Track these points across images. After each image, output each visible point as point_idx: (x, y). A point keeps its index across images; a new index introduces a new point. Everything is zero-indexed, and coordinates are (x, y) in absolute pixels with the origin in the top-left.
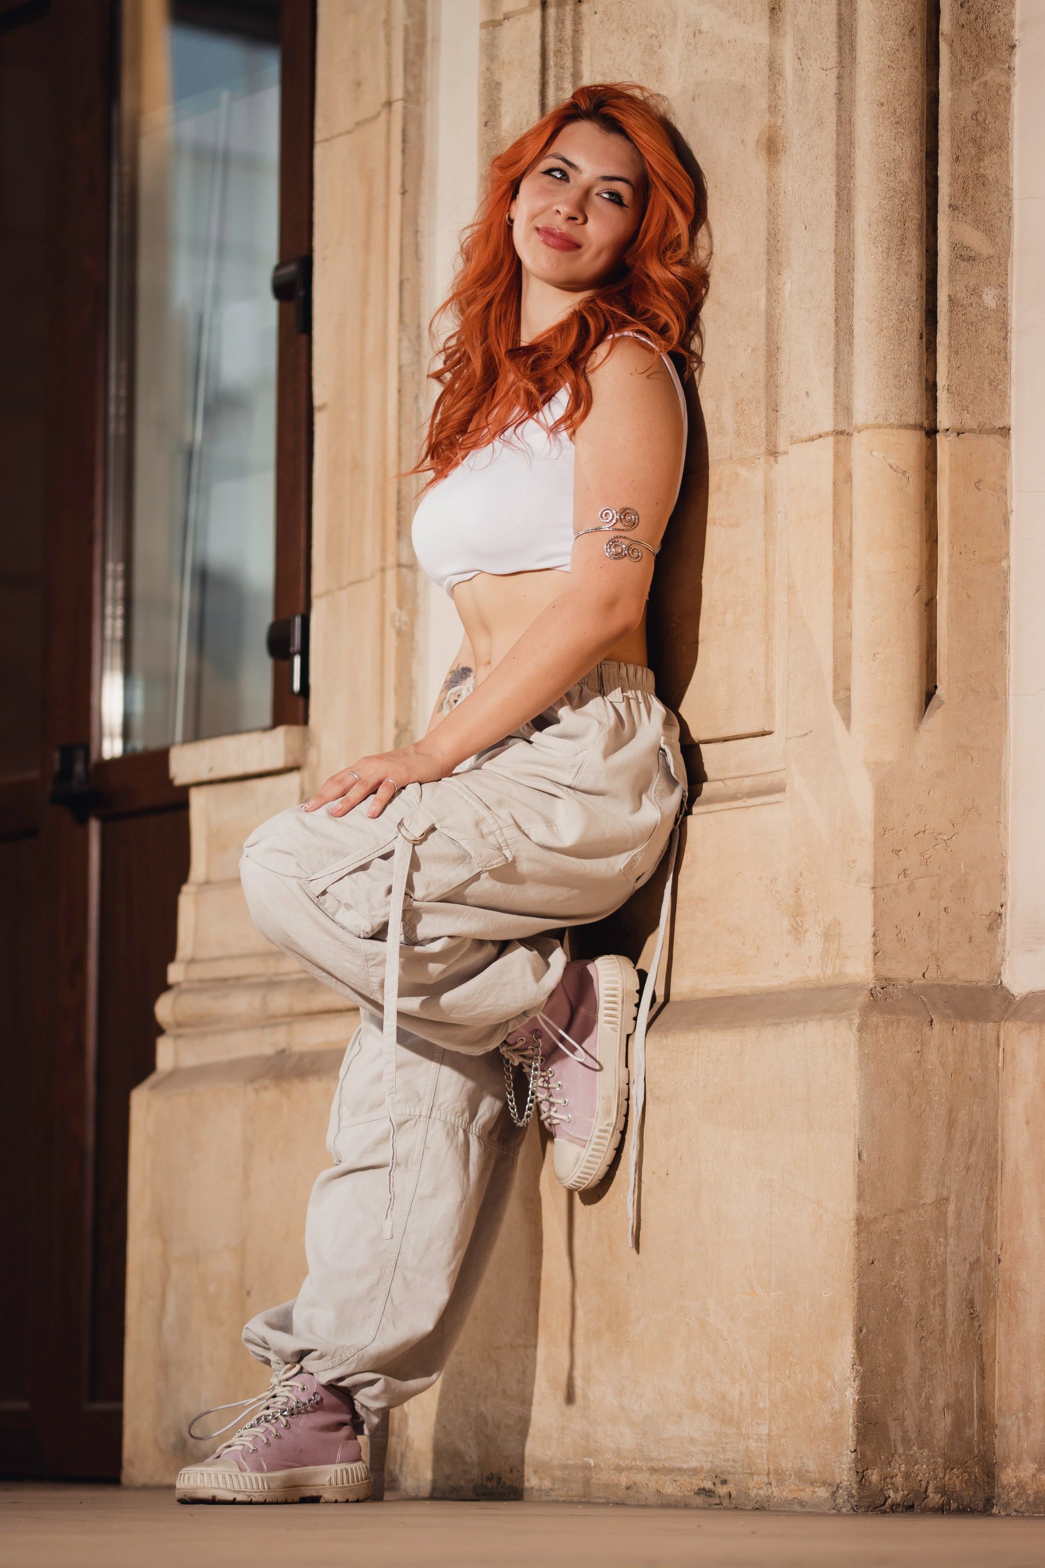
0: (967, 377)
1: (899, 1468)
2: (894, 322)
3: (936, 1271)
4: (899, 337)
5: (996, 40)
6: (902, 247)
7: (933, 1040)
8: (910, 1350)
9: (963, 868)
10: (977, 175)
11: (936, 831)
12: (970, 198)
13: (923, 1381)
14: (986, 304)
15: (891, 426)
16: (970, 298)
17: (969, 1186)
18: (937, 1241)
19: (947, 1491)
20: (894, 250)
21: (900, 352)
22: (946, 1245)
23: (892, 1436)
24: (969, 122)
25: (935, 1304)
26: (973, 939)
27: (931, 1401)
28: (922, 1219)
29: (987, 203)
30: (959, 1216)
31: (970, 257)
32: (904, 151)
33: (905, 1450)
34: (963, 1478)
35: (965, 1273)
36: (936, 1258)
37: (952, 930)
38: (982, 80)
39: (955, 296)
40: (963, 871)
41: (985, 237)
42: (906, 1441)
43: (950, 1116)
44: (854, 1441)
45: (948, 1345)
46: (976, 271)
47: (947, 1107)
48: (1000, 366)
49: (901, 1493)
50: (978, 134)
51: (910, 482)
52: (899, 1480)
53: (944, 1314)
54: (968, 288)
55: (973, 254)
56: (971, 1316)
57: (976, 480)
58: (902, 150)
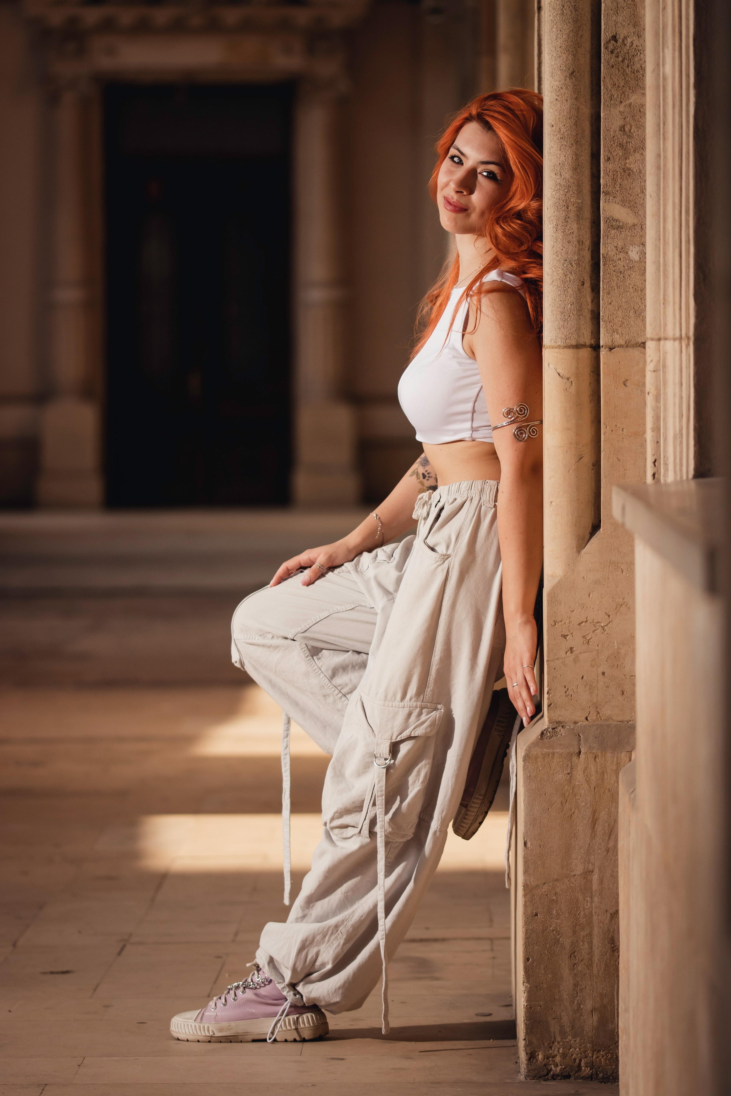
0: (617, 309)
1: (558, 1050)
2: (560, 275)
3: (584, 919)
4: (564, 285)
5: (639, 74)
6: (566, 224)
7: (580, 765)
8: (566, 972)
9: (616, 644)
10: (623, 169)
11: (595, 621)
12: (618, 186)
13: (576, 993)
14: (631, 258)
15: (559, 347)
16: (619, 255)
17: (609, 862)
18: (585, 900)
19: (595, 1065)
20: (560, 226)
21: (565, 296)
22: (592, 902)
23: (552, 1029)
24: (617, 132)
25: (584, 941)
26: (625, 693)
27: (582, 1006)
28: (573, 885)
29: (631, 188)
30: (601, 882)
31: (619, 226)
32: (566, 157)
33: (562, 1039)
34: (607, 1057)
35: (607, 920)
36: (584, 911)
37: (608, 687)
38: (628, 102)
39: (607, 254)
40: (616, 647)
41: (630, 211)
42: (563, 1033)
43: (594, 816)
44: (524, 1033)
45: (594, 968)
46: (624, 235)
47: (591, 810)
48: (643, 299)
49: (560, 1067)
50: (625, 141)
51: (573, 385)
52: (558, 1059)
53: (591, 948)
54: (618, 248)
55: (621, 224)
56: (612, 949)
57: (624, 380)
58: (565, 156)
